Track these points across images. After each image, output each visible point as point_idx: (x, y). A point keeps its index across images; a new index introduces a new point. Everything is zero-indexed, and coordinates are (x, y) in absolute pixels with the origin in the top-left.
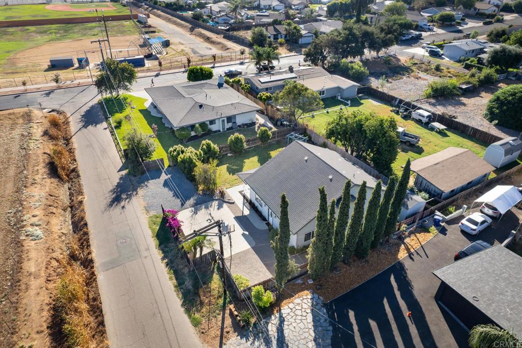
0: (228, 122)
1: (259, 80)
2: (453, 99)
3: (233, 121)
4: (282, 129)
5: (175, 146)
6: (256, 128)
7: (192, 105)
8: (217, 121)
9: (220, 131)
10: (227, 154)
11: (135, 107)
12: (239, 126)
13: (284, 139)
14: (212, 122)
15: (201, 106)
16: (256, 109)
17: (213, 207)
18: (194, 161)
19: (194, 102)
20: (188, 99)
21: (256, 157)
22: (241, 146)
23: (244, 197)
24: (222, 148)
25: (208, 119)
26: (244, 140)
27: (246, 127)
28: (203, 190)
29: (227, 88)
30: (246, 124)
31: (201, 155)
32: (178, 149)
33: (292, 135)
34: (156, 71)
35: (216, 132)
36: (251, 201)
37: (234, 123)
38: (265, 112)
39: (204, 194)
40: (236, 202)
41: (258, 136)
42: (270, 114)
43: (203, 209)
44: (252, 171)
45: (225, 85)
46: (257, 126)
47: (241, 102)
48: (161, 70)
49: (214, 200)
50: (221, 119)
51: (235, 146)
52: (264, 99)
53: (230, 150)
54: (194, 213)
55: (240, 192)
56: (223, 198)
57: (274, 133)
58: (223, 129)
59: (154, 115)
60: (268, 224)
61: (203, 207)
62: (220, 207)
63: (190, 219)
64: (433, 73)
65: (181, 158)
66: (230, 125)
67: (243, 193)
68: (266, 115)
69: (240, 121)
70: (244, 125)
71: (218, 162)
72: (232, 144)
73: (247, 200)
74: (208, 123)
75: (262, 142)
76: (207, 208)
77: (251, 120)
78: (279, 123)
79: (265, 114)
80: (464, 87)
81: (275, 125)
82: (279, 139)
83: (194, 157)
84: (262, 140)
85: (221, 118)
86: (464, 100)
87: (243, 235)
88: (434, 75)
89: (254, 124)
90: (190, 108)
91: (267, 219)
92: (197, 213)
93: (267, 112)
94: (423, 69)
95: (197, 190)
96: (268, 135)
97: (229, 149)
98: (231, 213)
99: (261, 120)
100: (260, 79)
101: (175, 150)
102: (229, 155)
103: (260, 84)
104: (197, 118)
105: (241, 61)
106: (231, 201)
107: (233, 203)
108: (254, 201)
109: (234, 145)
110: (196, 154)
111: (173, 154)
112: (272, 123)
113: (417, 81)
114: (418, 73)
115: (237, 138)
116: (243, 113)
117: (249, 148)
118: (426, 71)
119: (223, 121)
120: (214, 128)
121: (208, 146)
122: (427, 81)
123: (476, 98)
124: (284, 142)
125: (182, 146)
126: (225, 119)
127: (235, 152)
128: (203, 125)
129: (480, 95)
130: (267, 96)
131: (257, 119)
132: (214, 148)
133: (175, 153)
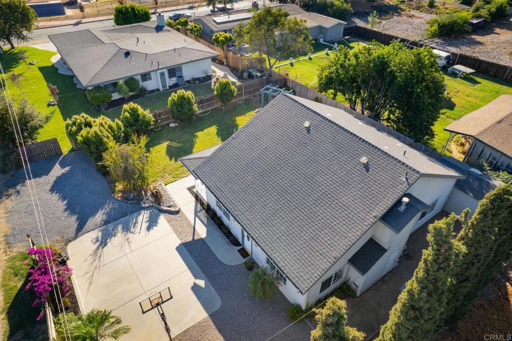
0: (170, 77)
1: (214, 21)
2: (464, 38)
3: (178, 74)
4: (250, 82)
5: (74, 116)
6: (213, 84)
7: (114, 52)
8: (153, 74)
9: (158, 90)
10: (168, 124)
11: (35, 62)
12: (188, 82)
13: (255, 96)
14: (146, 77)
15: (127, 54)
16: (210, 55)
17: (139, 226)
18: (105, 140)
19: (117, 49)
20: (108, 45)
21: (214, 126)
22: (190, 111)
23: (197, 198)
24: (160, 115)
25: (138, 72)
26: (193, 101)
27: (198, 82)
28: (123, 191)
29: (169, 31)
30: (198, 79)
31: (119, 128)
32: (78, 121)
33: (268, 89)
34: (76, 19)
35: (153, 91)
36: (208, 206)
37: (179, 77)
38: (224, 60)
39: (126, 199)
40: (183, 209)
41: (215, 93)
42: (231, 64)
43: (119, 235)
44: (208, 153)
45: (166, 28)
46: (214, 80)
47: (188, 47)
48: (84, 17)
49: (143, 208)
50: (159, 72)
51: (179, 111)
52: (221, 40)
53: (173, 117)
54: (101, 244)
55: (190, 189)
56: (159, 204)
57: (239, 88)
58: (164, 87)
59: (62, 73)
60: (244, 253)
61: (120, 228)
62: (152, 223)
63: (90, 259)
64: (428, 11)
65: (82, 136)
66: (174, 80)
67: (195, 190)
68: (227, 65)
69: (188, 73)
70: (194, 80)
71: (149, 139)
72: (175, 108)
73: (202, 204)
74: (139, 78)
75: (223, 102)
76: (127, 229)
77: (205, 72)
78: (245, 75)
79: (225, 63)
80: (475, 21)
81: (240, 78)
82: (247, 96)
83: (106, 133)
84: (222, 98)
85: (159, 69)
86: (478, 38)
87: (195, 289)
88: (428, 12)
89: (209, 78)
90: (110, 57)
91: (241, 242)
92: (106, 244)
93: (227, 62)
94: (414, 7)
95: (113, 191)
96: (231, 92)
97: (170, 115)
98: (174, 235)
99: (219, 73)
100: (215, 19)
101: (74, 123)
102: (172, 125)
103: (215, 24)
104: (121, 72)
105: (191, 5)
106: (172, 209)
107: (178, 212)
108: (213, 204)
109: (177, 108)
110: (110, 127)
111: (71, 131)
112: (236, 75)
113: (411, 20)
114: (410, 11)
115: (182, 98)
116: (191, 62)
117: (203, 113)
118: (418, 8)
119: (162, 74)
120: (150, 85)
121: (134, 112)
122: (423, 19)
123: (491, 35)
124: (255, 101)
125: (86, 116)
126: (166, 71)
127: (182, 121)
128: (131, 82)
129: (495, 32)
130: (226, 37)
131: (214, 72)
132: (144, 116)
133: (74, 128)
